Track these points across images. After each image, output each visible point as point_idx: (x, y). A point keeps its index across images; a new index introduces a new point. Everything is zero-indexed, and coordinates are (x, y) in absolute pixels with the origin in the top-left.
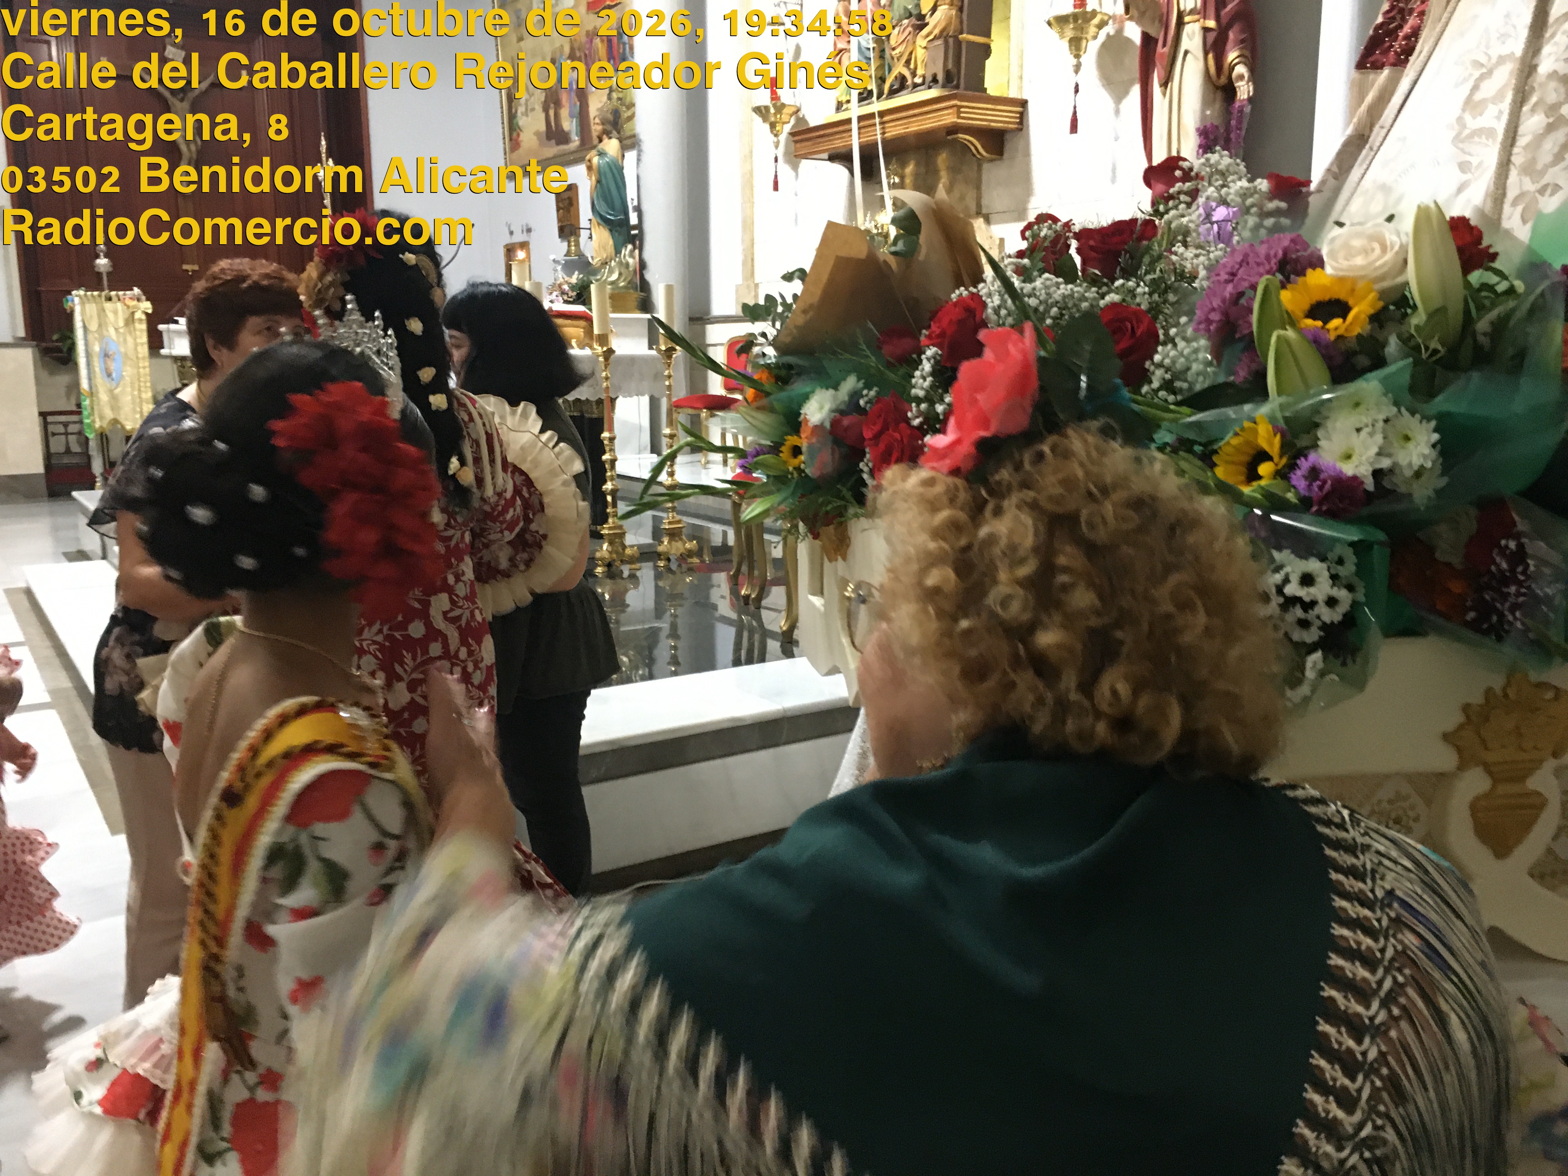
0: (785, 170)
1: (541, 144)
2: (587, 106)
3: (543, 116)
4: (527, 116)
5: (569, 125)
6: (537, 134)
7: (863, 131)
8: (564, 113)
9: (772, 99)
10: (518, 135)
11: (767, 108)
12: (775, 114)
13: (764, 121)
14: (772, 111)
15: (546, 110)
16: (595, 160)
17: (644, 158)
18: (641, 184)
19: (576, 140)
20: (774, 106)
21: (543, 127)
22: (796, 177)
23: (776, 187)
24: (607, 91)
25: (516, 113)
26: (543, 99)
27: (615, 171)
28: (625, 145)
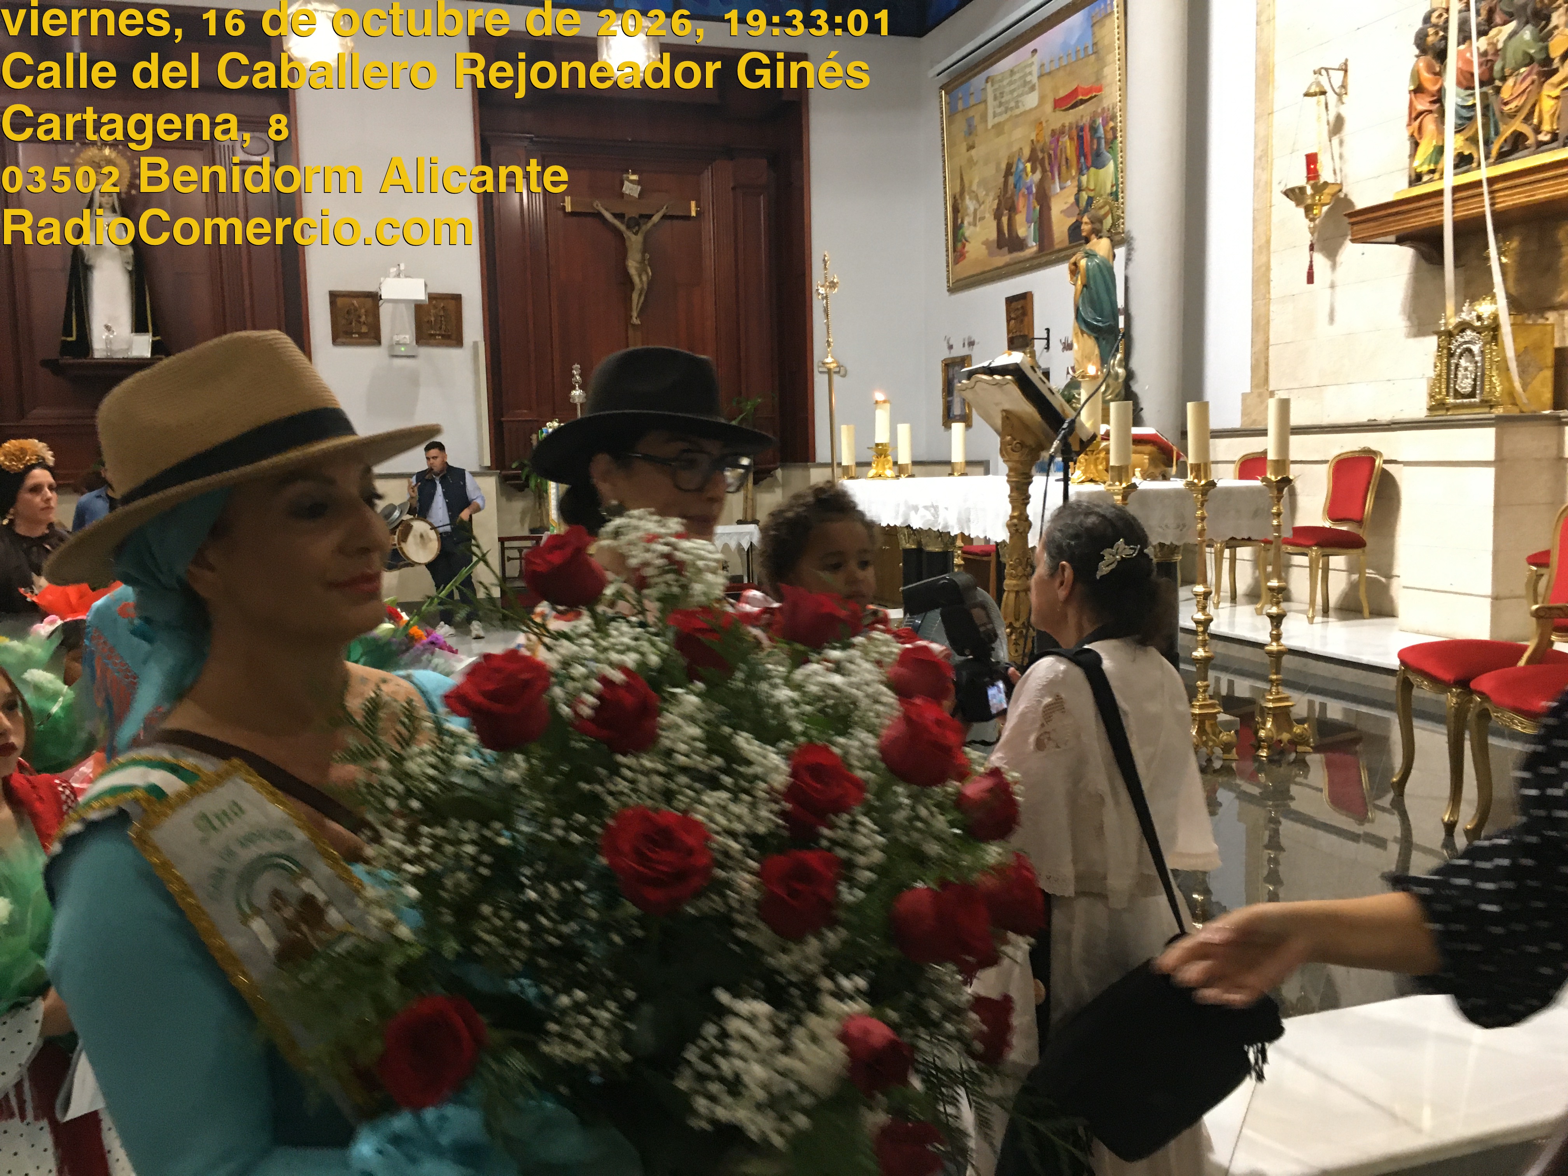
1: (991, 254)
2: (1049, 209)
3: (994, 224)
4: (975, 225)
5: (1025, 230)
6: (986, 243)
7: (1459, 203)
8: (1020, 218)
9: (1309, 179)
10: (964, 246)
11: (1302, 189)
12: (1313, 196)
13: (1298, 205)
14: (1309, 191)
15: (998, 216)
16: (1083, 263)
17: (1135, 256)
18: (1131, 284)
19: (1033, 246)
20: (1314, 187)
21: (994, 235)
22: (1334, 266)
23: (1310, 279)
24: (1075, 190)
25: (962, 222)
26: (995, 207)
27: (1106, 272)
28: (1115, 244)
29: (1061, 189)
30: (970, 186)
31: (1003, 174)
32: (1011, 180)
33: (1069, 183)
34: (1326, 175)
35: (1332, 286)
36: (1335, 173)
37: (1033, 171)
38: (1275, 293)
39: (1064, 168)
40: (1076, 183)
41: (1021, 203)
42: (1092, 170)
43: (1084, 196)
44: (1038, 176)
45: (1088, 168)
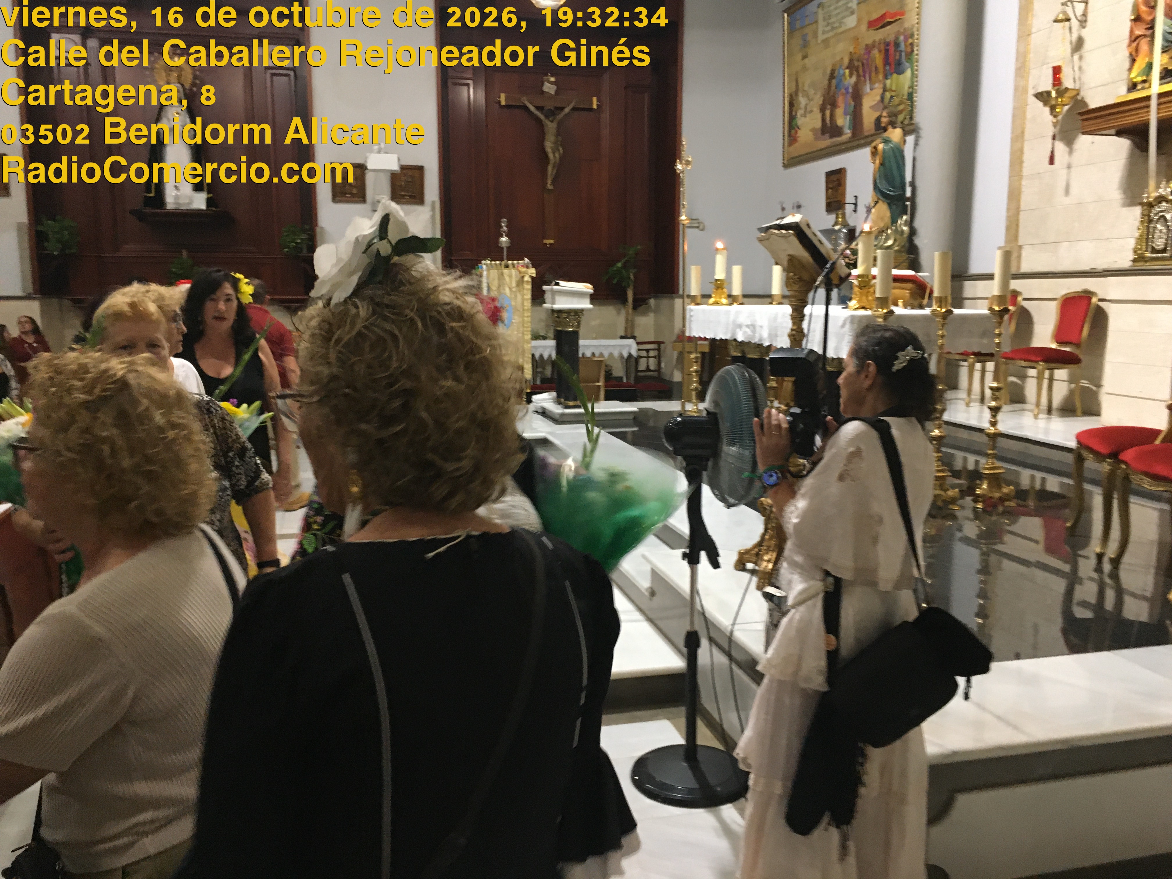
0: (1060, 147)
1: (816, 138)
2: (861, 105)
3: (819, 116)
4: (805, 117)
5: (843, 120)
6: (813, 130)
7: (1162, 106)
8: (839, 112)
9: (1054, 85)
10: (796, 132)
11: (1049, 93)
12: (1057, 98)
13: (1045, 105)
14: (1054, 94)
15: (823, 110)
16: (881, 147)
17: (922, 142)
18: (918, 164)
20: (1058, 92)
21: (818, 124)
22: (1071, 152)
23: (1052, 161)
24: (881, 91)
25: (796, 115)
26: (821, 102)
27: (898, 154)
28: (906, 133)
29: (871, 89)
30: (803, 86)
31: (827, 77)
32: (834, 82)
33: (877, 85)
34: (1068, 83)
35: (1069, 167)
36: (1075, 81)
37: (851, 75)
38: (1026, 171)
39: (873, 74)
40: (882, 86)
41: (840, 101)
42: (895, 75)
43: (888, 95)
44: (854, 79)
45: (891, 74)
